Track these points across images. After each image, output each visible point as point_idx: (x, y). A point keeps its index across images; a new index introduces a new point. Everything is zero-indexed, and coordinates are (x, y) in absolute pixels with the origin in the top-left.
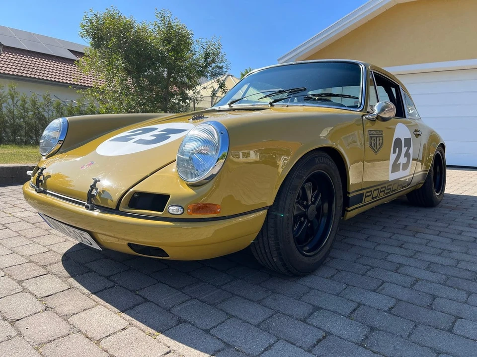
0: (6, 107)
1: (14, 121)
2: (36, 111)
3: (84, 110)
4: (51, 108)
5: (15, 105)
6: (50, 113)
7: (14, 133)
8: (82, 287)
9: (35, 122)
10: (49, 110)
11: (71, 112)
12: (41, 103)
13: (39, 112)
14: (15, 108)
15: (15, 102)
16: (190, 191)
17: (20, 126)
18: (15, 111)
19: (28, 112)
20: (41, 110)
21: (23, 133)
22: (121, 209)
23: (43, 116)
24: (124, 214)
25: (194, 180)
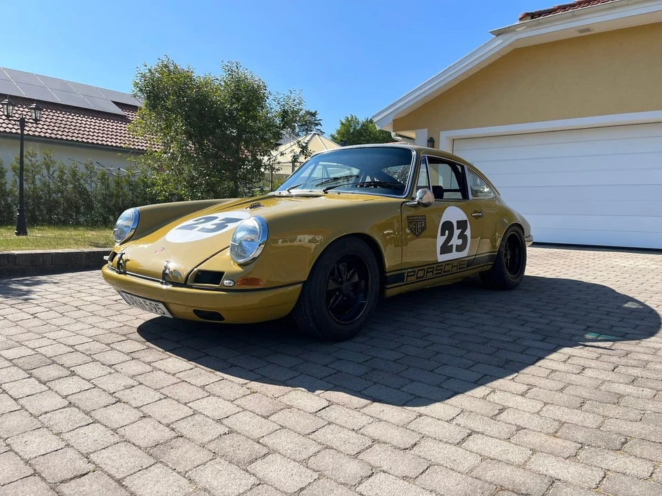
0: (40, 179)
1: (50, 196)
2: (77, 183)
3: (135, 181)
4: (95, 179)
5: (51, 176)
6: (93, 185)
7: (50, 211)
8: (157, 348)
9: (75, 196)
10: (91, 182)
11: (118, 183)
12: (83, 173)
13: (80, 184)
14: (50, 180)
15: (51, 173)
16: (239, 269)
17: (57, 202)
18: (52, 184)
19: (66, 185)
20: (82, 181)
21: (60, 210)
22: (189, 283)
23: (85, 189)
24: (191, 287)
25: (241, 261)
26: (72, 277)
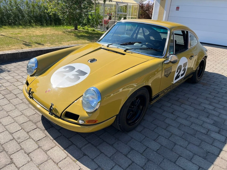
0: (2, 5)
1: (7, 12)
2: (17, 6)
3: (40, 5)
4: (24, 4)
5: (6, 3)
6: (24, 7)
7: (8, 18)
8: (50, 136)
9: (17, 12)
10: (23, 5)
11: (33, 6)
12: (19, 2)
13: (18, 7)
14: (7, 5)
15: (6, 2)
17: (10, 14)
18: (7, 7)
19: (13, 7)
20: (19, 5)
21: (12, 18)
22: (62, 117)
23: (20, 9)
24: (63, 120)
26: (15, 67)
